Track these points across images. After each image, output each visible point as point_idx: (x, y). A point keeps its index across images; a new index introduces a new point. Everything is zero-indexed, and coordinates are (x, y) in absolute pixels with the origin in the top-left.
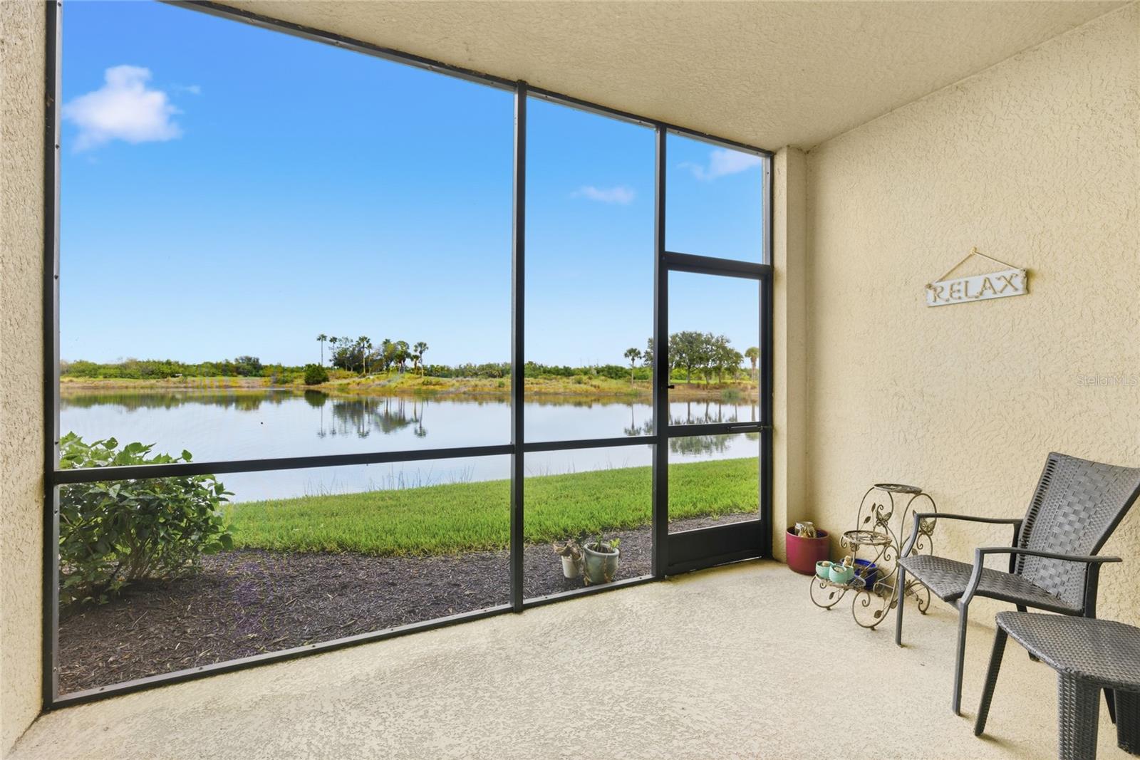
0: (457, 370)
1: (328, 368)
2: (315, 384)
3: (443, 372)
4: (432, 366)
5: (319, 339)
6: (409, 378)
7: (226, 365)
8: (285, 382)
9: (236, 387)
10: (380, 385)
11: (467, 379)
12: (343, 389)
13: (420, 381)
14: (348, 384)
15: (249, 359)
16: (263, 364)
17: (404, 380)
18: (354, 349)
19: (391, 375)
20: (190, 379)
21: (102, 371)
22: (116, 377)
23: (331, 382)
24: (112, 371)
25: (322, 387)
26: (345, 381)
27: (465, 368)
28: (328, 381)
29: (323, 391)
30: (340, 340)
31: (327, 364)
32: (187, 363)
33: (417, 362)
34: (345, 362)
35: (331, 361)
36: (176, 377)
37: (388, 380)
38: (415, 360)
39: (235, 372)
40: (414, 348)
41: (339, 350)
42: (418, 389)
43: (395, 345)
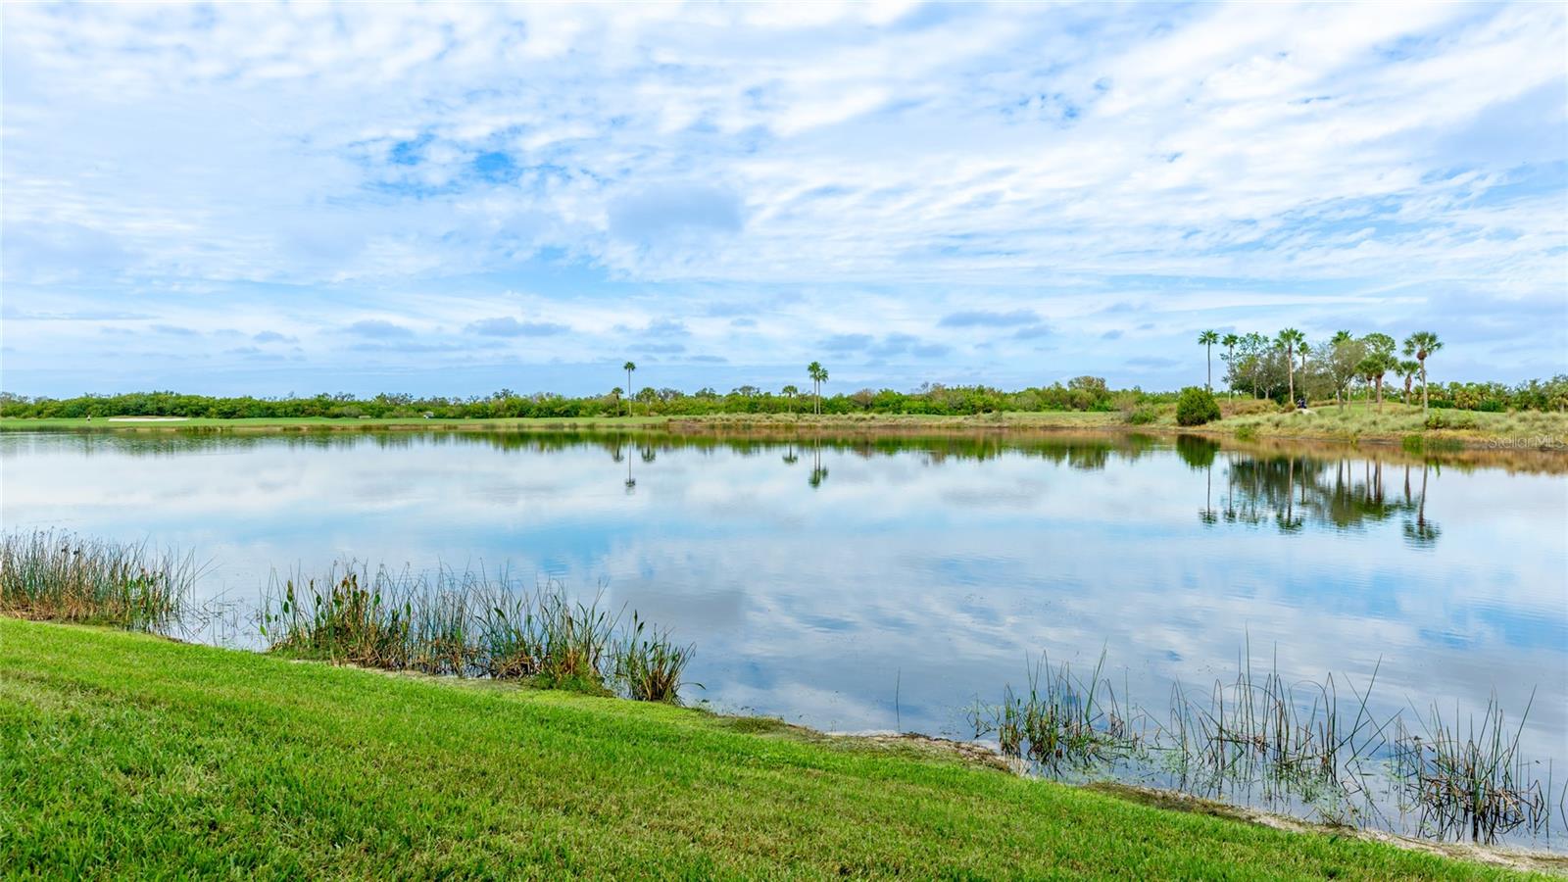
0: (1523, 394)
1: (1222, 395)
2: (1196, 424)
3: (1493, 401)
4: (1455, 386)
5: (1203, 341)
6: (1392, 413)
7: (1057, 394)
8: (1145, 420)
9: (1068, 428)
10: (1322, 427)
11: (1554, 413)
12: (1244, 434)
13: (1420, 419)
14: (1258, 424)
15: (1090, 381)
16: (1111, 389)
17: (1379, 418)
18: (1271, 356)
19: (1351, 408)
20: (1006, 414)
21: (905, 404)
22: (920, 412)
23: (1224, 422)
24: (916, 404)
25: (1209, 430)
26: (1251, 419)
27: (1549, 387)
28: (1219, 418)
29: (1210, 437)
30: (1243, 341)
31: (1220, 387)
32: (1005, 391)
33: (1413, 377)
34: (1254, 383)
35: (1226, 380)
36: (990, 411)
37: (1342, 416)
38: (1406, 373)
39: (1069, 406)
40: (1406, 347)
41: (1241, 359)
42: (1413, 437)
43: (1360, 343)
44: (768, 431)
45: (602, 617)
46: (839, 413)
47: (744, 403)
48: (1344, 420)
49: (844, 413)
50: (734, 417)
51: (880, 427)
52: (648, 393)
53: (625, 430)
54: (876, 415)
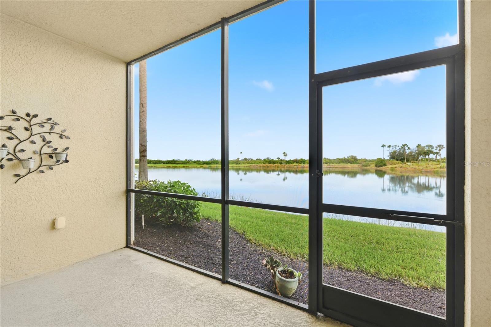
1: (387, 160)
2: (380, 167)
5: (382, 147)
6: (432, 165)
7: (344, 159)
8: (367, 166)
9: (347, 168)
10: (413, 168)
12: (392, 169)
13: (439, 166)
14: (396, 167)
15: (353, 157)
16: (358, 158)
17: (428, 166)
18: (400, 150)
19: (421, 163)
20: (332, 164)
23: (387, 166)
28: (386, 166)
29: (383, 170)
30: (393, 146)
31: (387, 158)
32: (331, 159)
33: (437, 155)
34: (395, 157)
35: (388, 156)
36: (327, 164)
37: (418, 165)
38: (436, 154)
39: (347, 162)
40: (435, 148)
41: (392, 151)
42: (437, 170)
43: (424, 147)
44: (273, 168)
46: (290, 164)
47: (267, 161)
48: (418, 166)
49: (291, 164)
50: (265, 165)
51: (300, 167)
52: (245, 159)
53: (240, 167)
54: (299, 164)
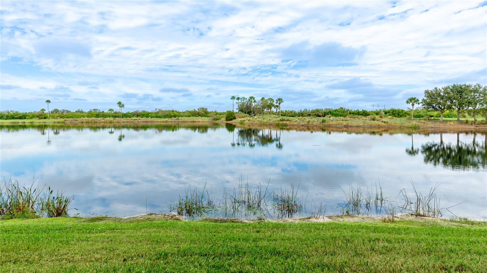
0: (299, 113)
1: (236, 113)
2: (230, 120)
3: (293, 114)
4: (286, 111)
5: (232, 99)
6: (273, 117)
7: (194, 112)
8: (217, 119)
9: (197, 122)
10: (259, 121)
11: (304, 117)
12: (242, 123)
13: (279, 119)
14: (245, 120)
15: (203, 109)
16: (209, 111)
17: (271, 119)
18: (248, 103)
19: (265, 116)
20: (180, 118)
21: (150, 115)
22: (155, 117)
23: (237, 120)
24: (153, 115)
25: (233, 122)
26: (243, 119)
27: (304, 112)
28: (236, 119)
29: (233, 124)
30: (241, 99)
31: (236, 111)
32: (180, 111)
33: (278, 109)
34: (244, 110)
35: (237, 109)
36: (175, 117)
37: (263, 118)
38: (276, 108)
39: (198, 116)
40: (276, 102)
41: (241, 104)
42: (278, 123)
43: (267, 100)
44: (103, 124)
45: (35, 191)
46: (128, 118)
47: (94, 114)
48: (263, 119)
49: (130, 117)
50: (90, 119)
51: (142, 122)
52: (56, 111)
53: (46, 124)
54: (140, 118)
